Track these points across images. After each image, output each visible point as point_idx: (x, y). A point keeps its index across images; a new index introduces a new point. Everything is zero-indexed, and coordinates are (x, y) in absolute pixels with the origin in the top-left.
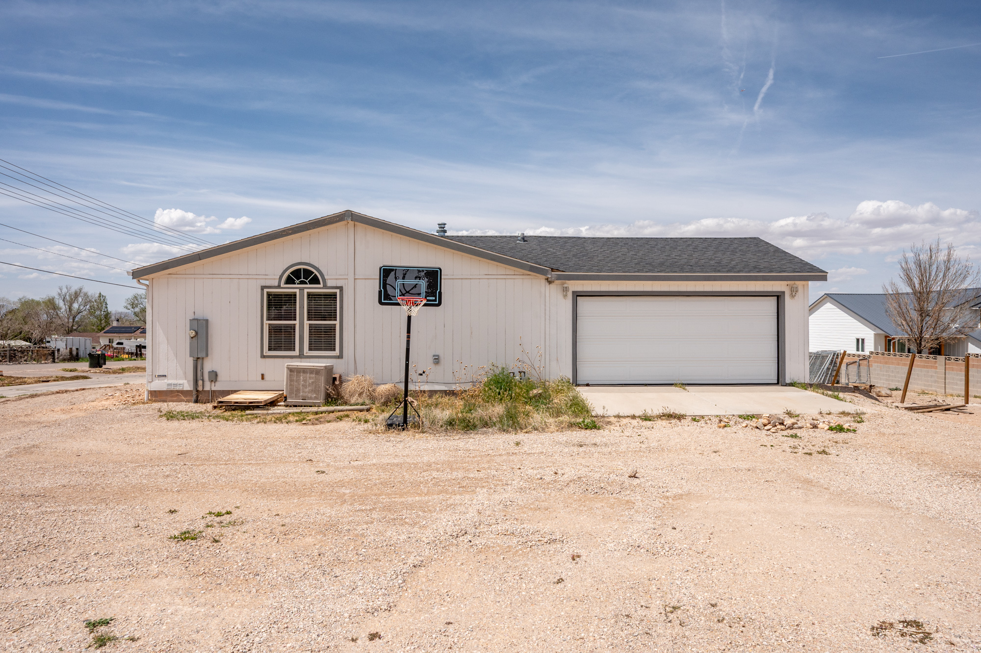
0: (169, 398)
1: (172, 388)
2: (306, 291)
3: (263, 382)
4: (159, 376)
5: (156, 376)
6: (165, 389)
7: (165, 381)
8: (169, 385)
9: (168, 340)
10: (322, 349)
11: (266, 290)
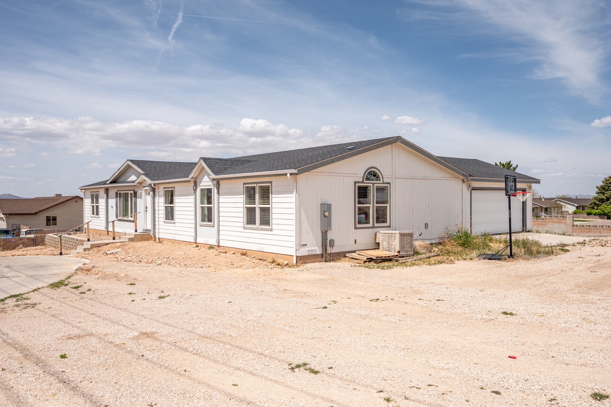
0: (309, 261)
1: (310, 253)
2: (375, 185)
3: (356, 245)
4: (303, 245)
5: (301, 245)
6: (307, 254)
7: (306, 248)
8: (309, 251)
9: (307, 219)
10: (380, 222)
11: (357, 184)
